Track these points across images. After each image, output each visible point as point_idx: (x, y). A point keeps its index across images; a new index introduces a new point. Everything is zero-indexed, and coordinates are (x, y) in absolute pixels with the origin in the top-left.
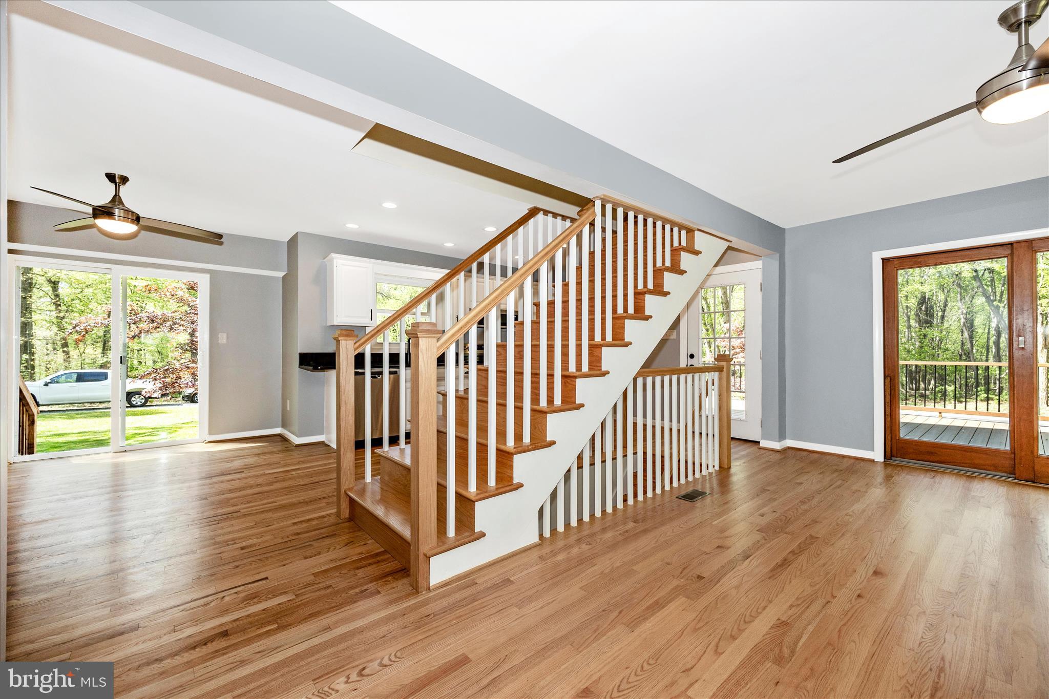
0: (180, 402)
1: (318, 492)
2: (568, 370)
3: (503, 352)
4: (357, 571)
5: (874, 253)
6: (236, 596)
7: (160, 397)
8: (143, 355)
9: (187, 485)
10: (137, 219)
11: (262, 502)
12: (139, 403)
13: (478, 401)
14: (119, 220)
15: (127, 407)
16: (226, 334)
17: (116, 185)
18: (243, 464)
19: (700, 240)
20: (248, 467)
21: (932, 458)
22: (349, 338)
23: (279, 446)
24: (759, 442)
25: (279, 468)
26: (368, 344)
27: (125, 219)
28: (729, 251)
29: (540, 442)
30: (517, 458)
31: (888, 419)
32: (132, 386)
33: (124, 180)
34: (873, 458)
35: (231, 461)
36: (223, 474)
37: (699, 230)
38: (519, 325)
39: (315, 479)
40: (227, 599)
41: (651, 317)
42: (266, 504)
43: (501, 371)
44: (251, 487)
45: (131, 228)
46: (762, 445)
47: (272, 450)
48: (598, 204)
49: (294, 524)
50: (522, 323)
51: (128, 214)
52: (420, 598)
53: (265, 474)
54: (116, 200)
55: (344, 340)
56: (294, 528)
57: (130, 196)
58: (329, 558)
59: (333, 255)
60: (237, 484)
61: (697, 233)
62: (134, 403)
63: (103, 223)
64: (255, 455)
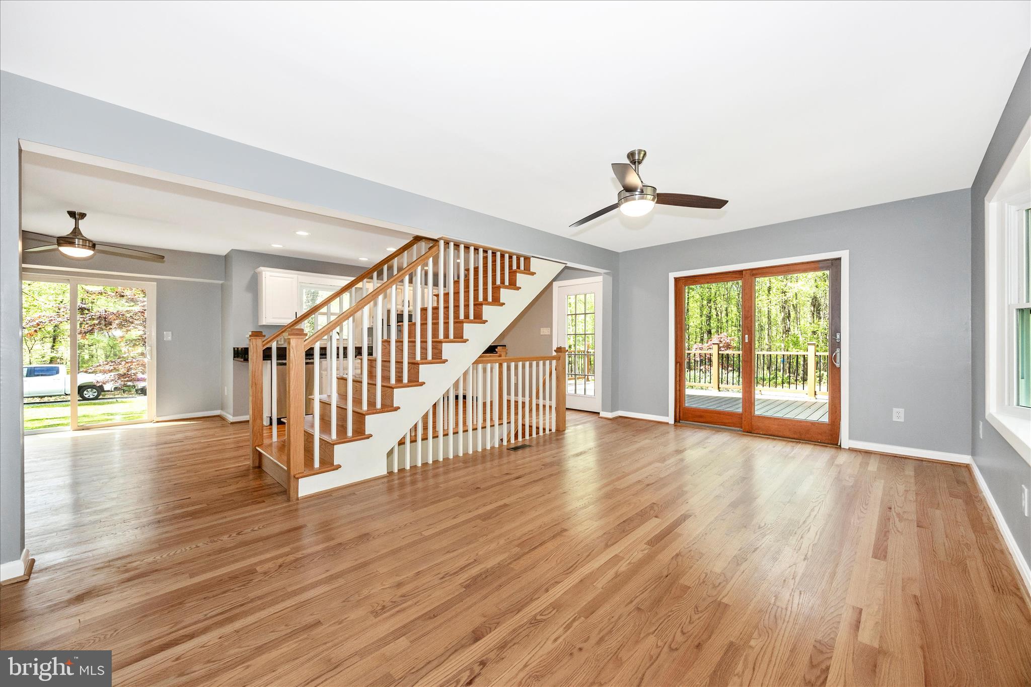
0: (134, 395)
1: (241, 452)
2: (415, 358)
3: (388, 346)
4: (253, 493)
5: (670, 274)
6: (167, 506)
7: (113, 390)
8: (95, 351)
9: (136, 450)
10: (93, 246)
11: (194, 459)
12: (91, 397)
13: (368, 384)
14: (78, 247)
15: (79, 400)
16: (170, 332)
17: (76, 219)
18: (184, 436)
19: (535, 264)
20: (186, 438)
21: (701, 420)
22: (258, 338)
23: (219, 424)
24: (599, 413)
25: (213, 438)
26: (274, 342)
27: (84, 246)
28: (566, 270)
29: (388, 406)
30: (368, 418)
31: (678, 393)
32: (83, 379)
33: (83, 216)
34: (667, 422)
35: (174, 435)
36: (166, 443)
37: (533, 257)
38: (412, 325)
39: (241, 444)
40: (160, 508)
41: (487, 321)
42: (196, 460)
43: (385, 361)
44: (188, 450)
45: (87, 253)
46: (601, 415)
47: (211, 426)
48: (442, 243)
49: (216, 471)
50: (415, 324)
51: (86, 243)
52: (290, 503)
53: (201, 443)
54: (76, 232)
55: (255, 339)
56: (215, 473)
57: (87, 228)
58: (236, 487)
59: (262, 268)
60: (177, 449)
61: (532, 259)
62: (87, 396)
63: (66, 250)
64: (194, 430)
